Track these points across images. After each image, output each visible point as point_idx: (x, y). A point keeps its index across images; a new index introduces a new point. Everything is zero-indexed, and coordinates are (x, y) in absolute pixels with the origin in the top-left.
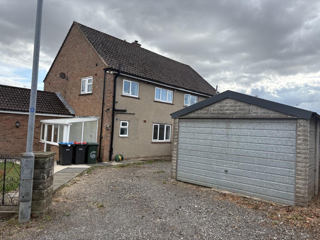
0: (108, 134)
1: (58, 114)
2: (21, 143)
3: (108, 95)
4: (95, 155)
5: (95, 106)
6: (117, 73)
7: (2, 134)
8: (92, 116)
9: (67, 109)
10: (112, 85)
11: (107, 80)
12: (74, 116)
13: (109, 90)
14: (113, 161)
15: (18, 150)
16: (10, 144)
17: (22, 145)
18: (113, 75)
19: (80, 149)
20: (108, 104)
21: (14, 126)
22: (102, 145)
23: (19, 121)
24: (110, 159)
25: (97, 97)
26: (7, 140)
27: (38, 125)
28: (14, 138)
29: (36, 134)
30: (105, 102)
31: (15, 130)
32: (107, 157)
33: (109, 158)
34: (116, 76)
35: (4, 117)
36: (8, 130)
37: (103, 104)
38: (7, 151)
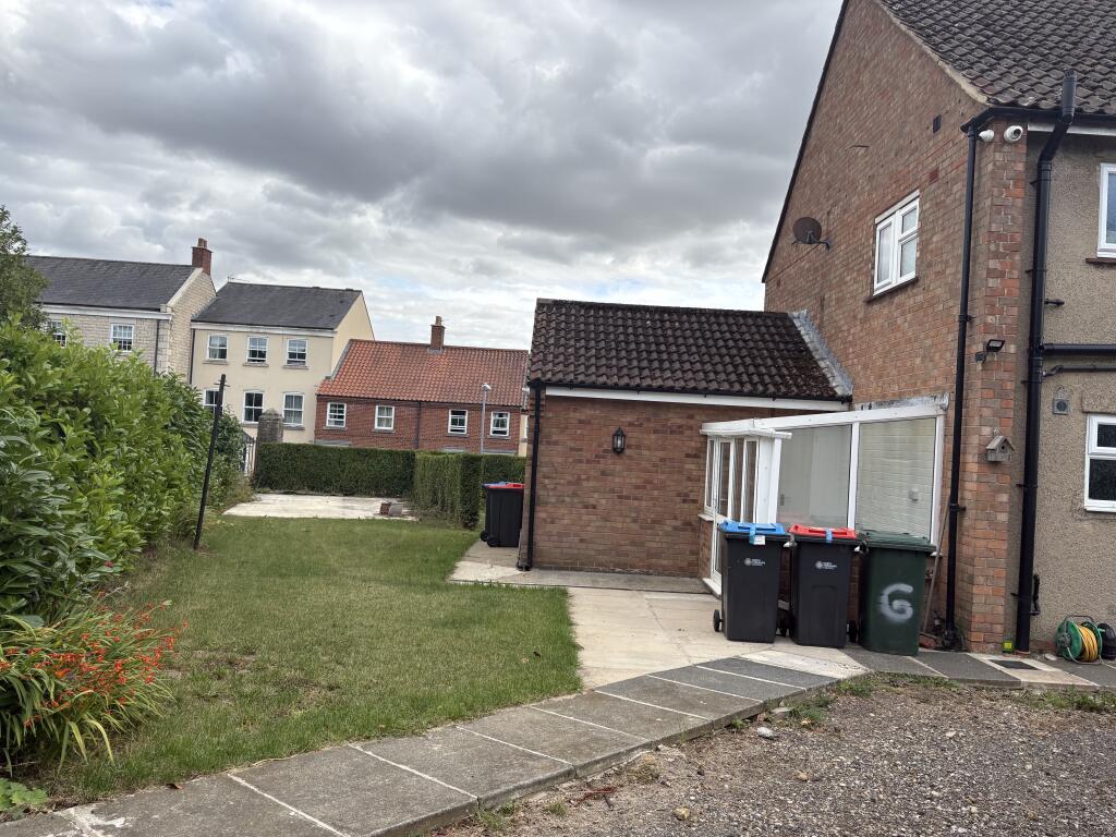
0: (999, 490)
1: (774, 397)
2: (634, 515)
3: (993, 264)
4: (907, 604)
5: (929, 342)
6: (1050, 129)
7: (569, 478)
8: (917, 393)
9: (824, 375)
10: (1019, 202)
11: (985, 182)
12: (848, 401)
13: (1000, 237)
14: (1041, 652)
15: (623, 542)
16: (594, 517)
17: (635, 526)
18: (1023, 149)
19: (819, 565)
20: (990, 319)
21: (605, 447)
22: (964, 550)
23: (623, 428)
24: (1022, 640)
25: (939, 291)
26: (585, 500)
27: (693, 444)
28: (607, 496)
29: (689, 483)
30: (977, 310)
31: (610, 463)
32: (999, 628)
33: (1012, 635)
34: (1044, 150)
35: (572, 415)
36: (588, 462)
37: (965, 319)
38: (583, 546)
